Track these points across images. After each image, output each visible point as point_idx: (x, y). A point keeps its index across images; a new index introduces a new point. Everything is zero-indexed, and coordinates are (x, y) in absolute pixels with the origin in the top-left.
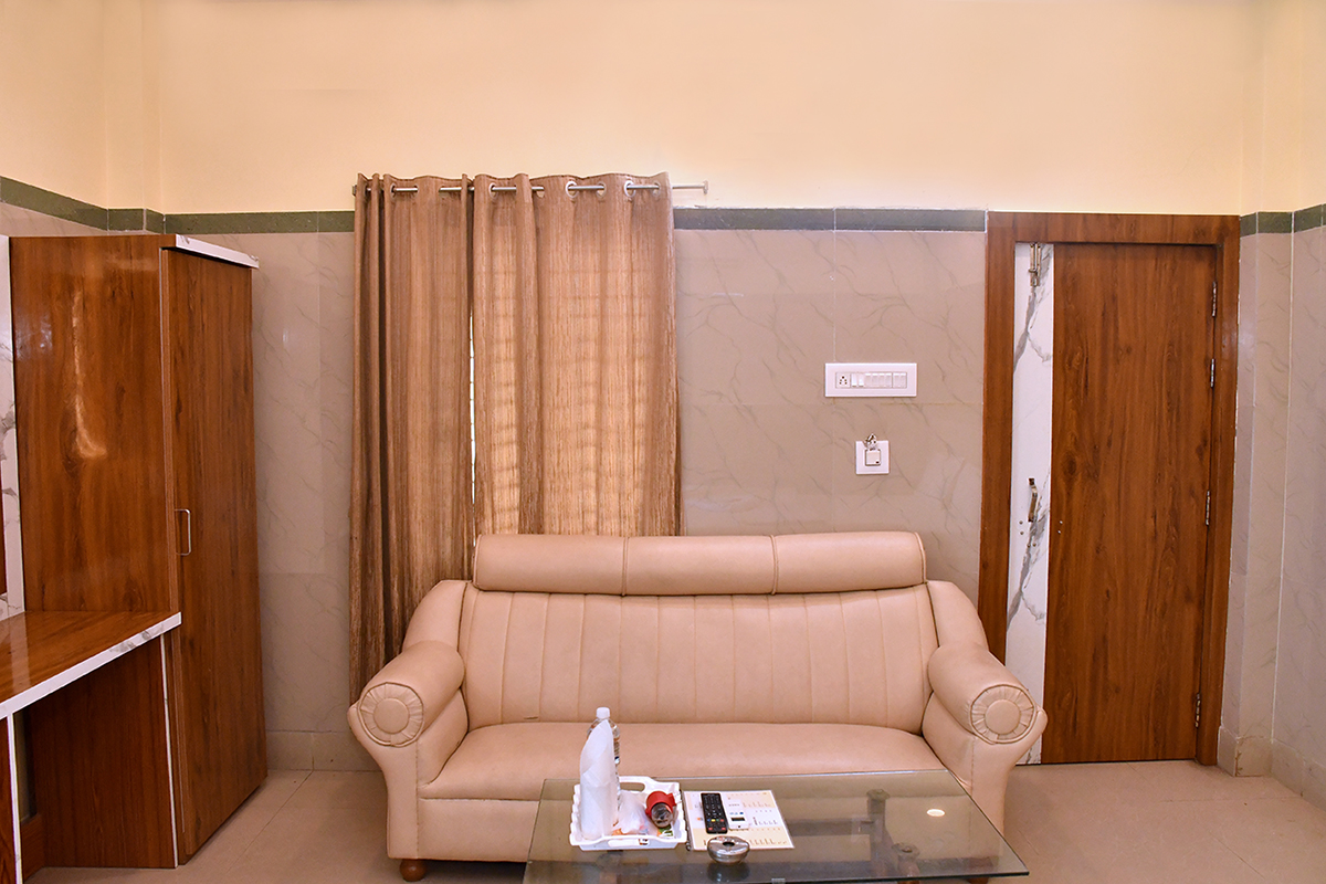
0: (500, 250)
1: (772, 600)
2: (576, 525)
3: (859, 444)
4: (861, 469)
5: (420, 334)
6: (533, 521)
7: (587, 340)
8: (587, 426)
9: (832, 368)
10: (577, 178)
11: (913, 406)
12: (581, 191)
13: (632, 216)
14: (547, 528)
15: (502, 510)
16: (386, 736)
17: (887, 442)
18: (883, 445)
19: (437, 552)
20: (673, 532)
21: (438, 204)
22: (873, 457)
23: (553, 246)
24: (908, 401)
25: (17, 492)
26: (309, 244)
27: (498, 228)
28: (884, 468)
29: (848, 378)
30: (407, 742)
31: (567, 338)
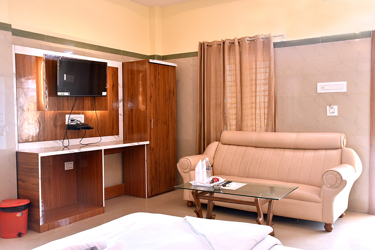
0: (232, 58)
1: (296, 150)
2: (250, 129)
3: (328, 107)
4: (328, 114)
5: (213, 80)
6: (240, 128)
7: (253, 80)
8: (253, 103)
9: (319, 85)
10: (250, 37)
11: (345, 95)
12: (251, 40)
13: (263, 46)
14: (243, 130)
15: (232, 125)
16: (183, 170)
17: (337, 106)
18: (336, 107)
19: (216, 135)
20: (274, 131)
21: (217, 48)
22: (332, 110)
23: (243, 56)
24: (344, 93)
25: (123, 115)
26: (190, 60)
27: (231, 53)
28: (336, 114)
29: (324, 87)
30: (187, 172)
31: (247, 80)
